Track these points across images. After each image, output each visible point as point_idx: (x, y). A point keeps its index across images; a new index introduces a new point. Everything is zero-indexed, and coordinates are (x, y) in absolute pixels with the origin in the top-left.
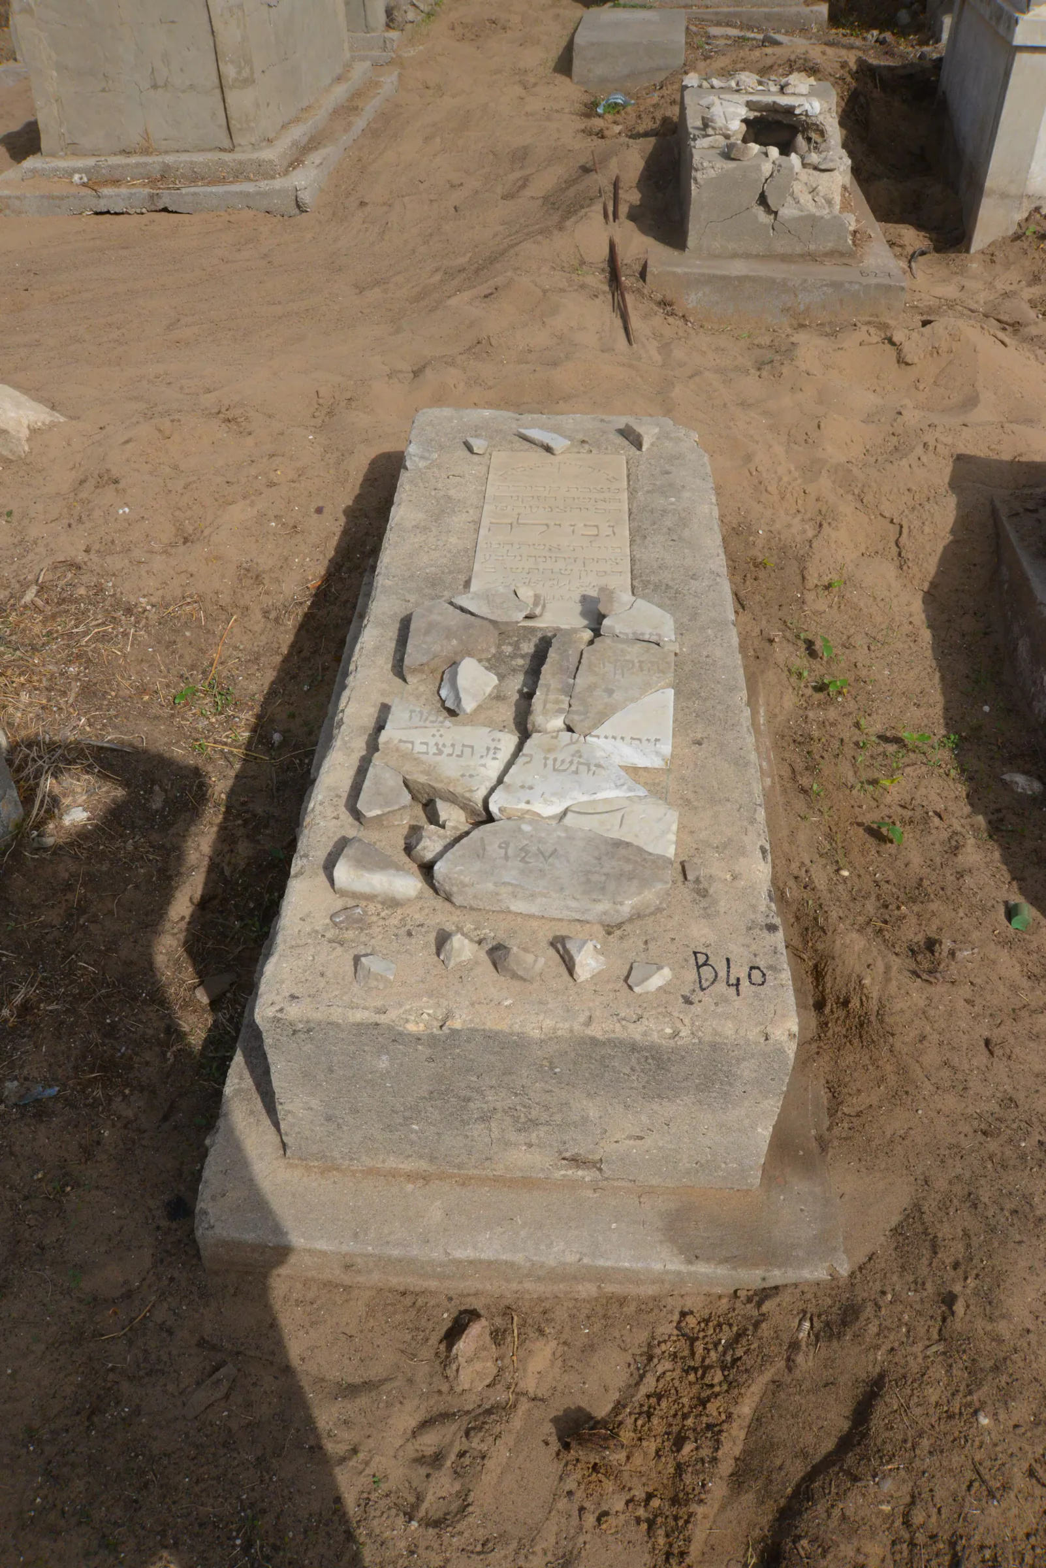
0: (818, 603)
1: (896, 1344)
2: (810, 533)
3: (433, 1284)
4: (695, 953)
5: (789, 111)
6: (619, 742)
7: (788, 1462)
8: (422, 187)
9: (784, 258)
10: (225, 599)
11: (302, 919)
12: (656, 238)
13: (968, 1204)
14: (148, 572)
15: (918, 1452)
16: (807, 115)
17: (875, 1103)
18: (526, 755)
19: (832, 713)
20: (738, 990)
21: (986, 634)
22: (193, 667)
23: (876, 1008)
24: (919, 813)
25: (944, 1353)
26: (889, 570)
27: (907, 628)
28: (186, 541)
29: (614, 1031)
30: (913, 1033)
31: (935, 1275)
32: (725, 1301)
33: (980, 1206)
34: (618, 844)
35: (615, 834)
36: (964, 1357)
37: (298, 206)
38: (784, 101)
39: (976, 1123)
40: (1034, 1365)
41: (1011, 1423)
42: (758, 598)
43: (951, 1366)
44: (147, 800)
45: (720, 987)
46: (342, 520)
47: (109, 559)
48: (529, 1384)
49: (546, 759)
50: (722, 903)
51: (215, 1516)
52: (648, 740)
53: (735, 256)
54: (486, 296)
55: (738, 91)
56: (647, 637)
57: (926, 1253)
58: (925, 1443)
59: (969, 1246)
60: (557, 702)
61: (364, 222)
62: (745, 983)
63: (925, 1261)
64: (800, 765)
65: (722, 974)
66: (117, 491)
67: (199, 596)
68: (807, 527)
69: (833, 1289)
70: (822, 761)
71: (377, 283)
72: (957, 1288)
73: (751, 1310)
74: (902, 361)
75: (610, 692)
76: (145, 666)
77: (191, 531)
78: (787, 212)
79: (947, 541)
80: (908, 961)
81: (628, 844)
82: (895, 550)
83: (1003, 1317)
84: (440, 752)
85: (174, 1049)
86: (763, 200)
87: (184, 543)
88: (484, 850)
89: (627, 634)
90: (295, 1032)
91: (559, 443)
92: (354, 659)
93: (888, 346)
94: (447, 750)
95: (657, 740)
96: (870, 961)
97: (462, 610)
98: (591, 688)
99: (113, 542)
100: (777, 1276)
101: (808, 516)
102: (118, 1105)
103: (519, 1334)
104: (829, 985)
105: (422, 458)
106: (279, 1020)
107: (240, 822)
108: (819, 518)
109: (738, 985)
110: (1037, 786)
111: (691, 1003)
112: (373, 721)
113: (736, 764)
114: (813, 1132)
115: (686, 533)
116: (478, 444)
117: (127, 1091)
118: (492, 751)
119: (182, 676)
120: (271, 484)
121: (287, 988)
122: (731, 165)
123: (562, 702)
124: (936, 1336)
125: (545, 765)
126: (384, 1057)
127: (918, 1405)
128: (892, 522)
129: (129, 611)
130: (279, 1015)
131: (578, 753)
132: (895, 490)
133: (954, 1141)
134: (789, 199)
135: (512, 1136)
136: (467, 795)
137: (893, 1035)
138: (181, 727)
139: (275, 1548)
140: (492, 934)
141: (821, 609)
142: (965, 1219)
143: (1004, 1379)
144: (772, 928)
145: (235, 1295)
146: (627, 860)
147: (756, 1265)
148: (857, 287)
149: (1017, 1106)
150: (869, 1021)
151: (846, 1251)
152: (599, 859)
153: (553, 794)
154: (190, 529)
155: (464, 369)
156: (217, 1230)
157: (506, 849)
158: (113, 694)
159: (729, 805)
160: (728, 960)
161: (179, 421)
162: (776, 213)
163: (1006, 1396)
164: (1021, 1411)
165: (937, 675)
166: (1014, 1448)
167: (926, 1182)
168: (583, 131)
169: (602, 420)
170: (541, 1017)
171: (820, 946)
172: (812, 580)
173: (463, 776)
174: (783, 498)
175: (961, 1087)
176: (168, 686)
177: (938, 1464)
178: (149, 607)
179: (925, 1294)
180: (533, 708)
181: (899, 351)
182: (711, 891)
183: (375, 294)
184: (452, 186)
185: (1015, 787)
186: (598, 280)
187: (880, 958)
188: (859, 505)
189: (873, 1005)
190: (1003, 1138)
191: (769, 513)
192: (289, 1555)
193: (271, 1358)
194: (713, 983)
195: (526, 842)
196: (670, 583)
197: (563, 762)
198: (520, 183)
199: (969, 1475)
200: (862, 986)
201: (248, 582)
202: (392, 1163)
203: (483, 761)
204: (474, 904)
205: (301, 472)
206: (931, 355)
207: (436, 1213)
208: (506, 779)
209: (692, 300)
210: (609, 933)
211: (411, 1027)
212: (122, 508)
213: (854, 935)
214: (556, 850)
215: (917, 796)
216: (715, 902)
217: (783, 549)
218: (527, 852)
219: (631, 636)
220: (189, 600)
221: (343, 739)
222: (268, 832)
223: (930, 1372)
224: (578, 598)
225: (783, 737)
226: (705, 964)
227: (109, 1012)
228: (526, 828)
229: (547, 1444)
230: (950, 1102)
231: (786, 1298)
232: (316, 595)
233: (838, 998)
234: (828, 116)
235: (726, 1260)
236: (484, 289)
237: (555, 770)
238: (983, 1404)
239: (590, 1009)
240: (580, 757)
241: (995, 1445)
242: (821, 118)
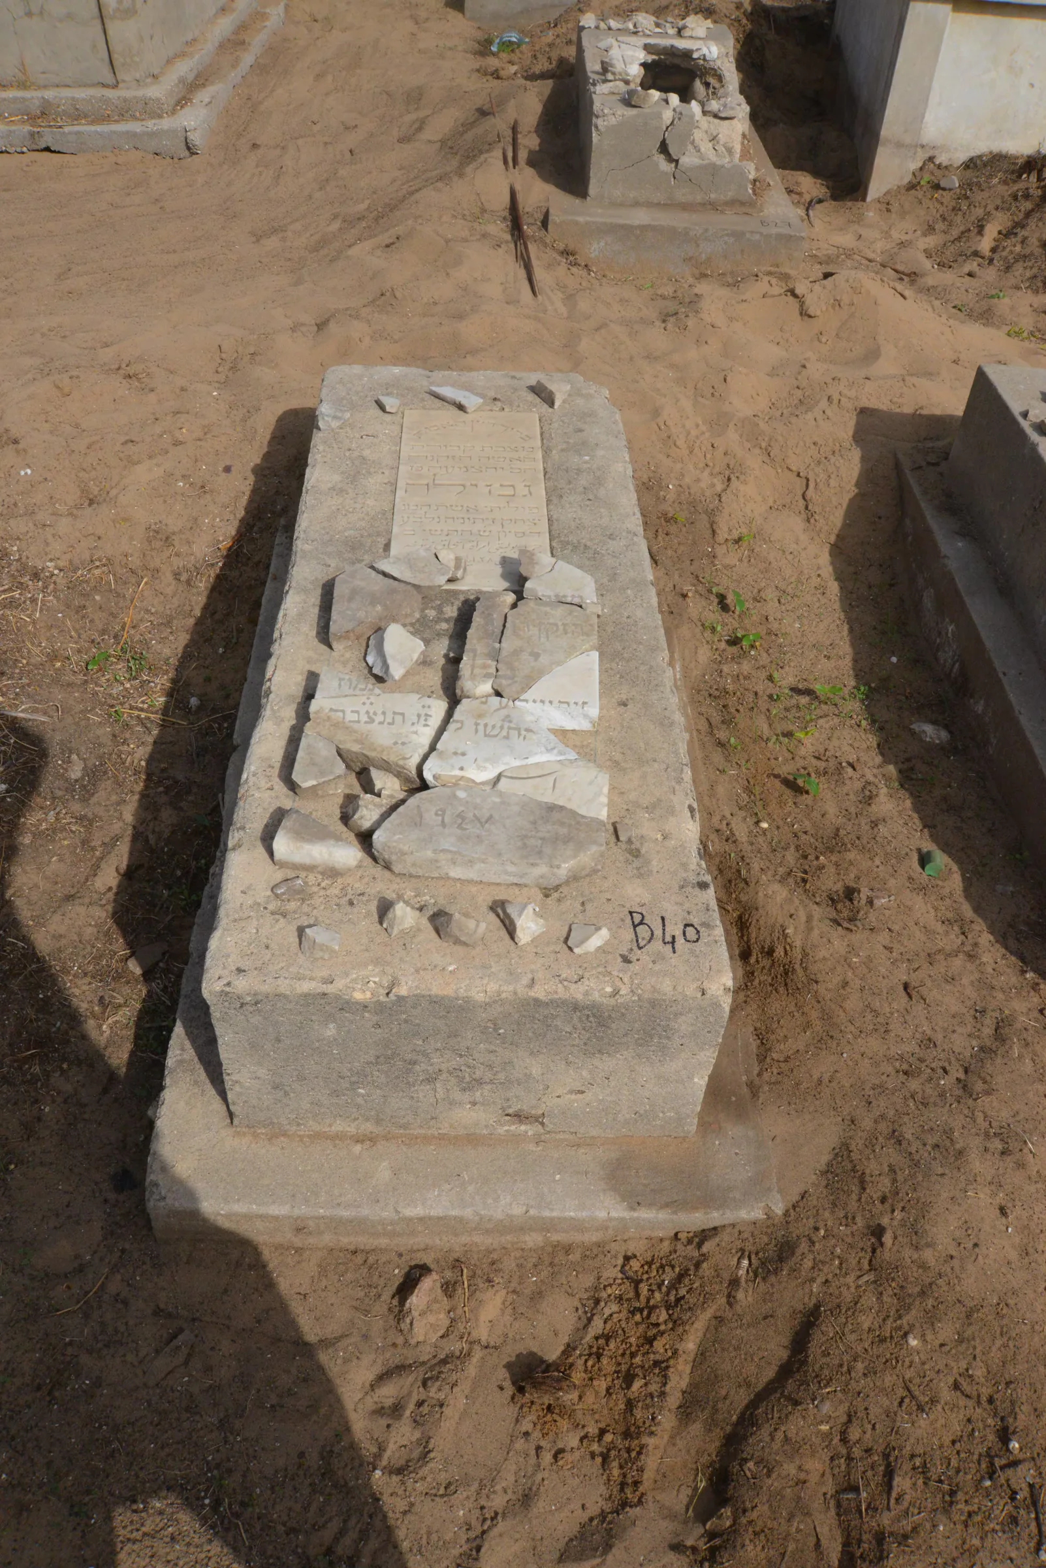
0: (728, 557)
1: (830, 1277)
2: (719, 487)
3: (383, 1242)
4: (631, 913)
5: (687, 54)
6: (547, 706)
7: (732, 1393)
8: (316, 128)
9: (685, 207)
10: (135, 561)
11: (243, 892)
12: (558, 186)
13: (892, 1141)
14: (54, 535)
15: (853, 1375)
16: (704, 59)
17: (802, 1048)
18: (457, 721)
19: (746, 667)
20: (673, 948)
21: (892, 585)
22: (103, 632)
23: (800, 957)
24: (832, 764)
25: (875, 1282)
26: (796, 523)
27: (815, 581)
28: (91, 502)
29: (556, 993)
30: (836, 980)
31: (864, 1209)
32: (666, 1243)
33: (904, 1144)
34: (552, 808)
35: (548, 798)
36: (893, 1285)
37: (189, 148)
38: (682, 44)
39: (897, 1064)
40: (958, 1288)
41: (937, 1343)
42: (670, 552)
43: (881, 1293)
44: (66, 770)
45: (657, 945)
46: (251, 479)
47: (12, 522)
48: (482, 1333)
49: (477, 724)
50: (654, 863)
51: (183, 1478)
52: (576, 703)
53: (636, 204)
54: (387, 246)
55: (635, 33)
56: (569, 600)
57: (856, 1189)
58: (860, 1366)
59: (894, 1181)
60: (485, 666)
61: (257, 166)
62: (680, 940)
63: (854, 1197)
64: (716, 718)
65: (658, 932)
66: (18, 451)
67: (109, 560)
68: (715, 481)
69: (768, 1227)
70: (738, 715)
71: (275, 231)
72: (885, 1221)
73: (692, 1251)
74: (804, 314)
75: (536, 656)
76: (55, 632)
77: (96, 493)
78: (688, 160)
79: (852, 494)
80: (829, 909)
81: (562, 808)
82: (802, 503)
83: (928, 1245)
84: (372, 721)
85: (110, 1021)
86: (664, 148)
87: (90, 505)
88: (421, 817)
89: (549, 597)
90: (242, 1005)
91: (471, 401)
92: (278, 626)
93: (791, 298)
94: (380, 718)
95: (584, 703)
96: (792, 911)
97: (385, 574)
98: (516, 653)
99: (15, 505)
100: (715, 1218)
101: (717, 470)
102: (56, 1079)
103: (469, 1286)
104: (754, 935)
105: (335, 417)
106: (227, 994)
107: (161, 789)
108: (727, 473)
109: (673, 942)
110: (944, 735)
111: (630, 962)
112: (301, 689)
113: (662, 724)
114: (744, 1078)
115: (602, 492)
116: (390, 403)
117: (65, 1066)
118: (423, 718)
119: (93, 641)
120: (177, 443)
121: (233, 962)
122: (634, 111)
123: (489, 666)
124: (866, 1267)
125: (477, 731)
126: (331, 1026)
127: (853, 1332)
128: (798, 475)
129: (36, 576)
130: (227, 989)
131: (508, 718)
132: (801, 443)
133: (877, 1082)
134: (690, 147)
135: (457, 1095)
136: (401, 763)
137: (817, 982)
138: (95, 694)
139: (243, 1504)
140: (433, 901)
141: (732, 563)
142: (891, 1155)
143: (930, 1302)
144: (703, 886)
145: (188, 1263)
146: (562, 824)
147: (695, 1208)
148: (757, 237)
149: (935, 1045)
150: (794, 969)
151: (780, 1191)
152: (534, 823)
153: (487, 760)
154: (96, 491)
155: (368, 322)
156: (169, 1201)
157: (443, 815)
158: (24, 661)
159: (656, 765)
160: (663, 919)
161: (78, 377)
162: (677, 161)
163: (931, 1318)
164: (946, 1331)
165: (846, 627)
166: (941, 1366)
167: (853, 1122)
168: (478, 71)
169: (513, 377)
170: (485, 982)
171: (743, 898)
172: (722, 535)
173: (396, 743)
174: (691, 452)
175: (883, 1030)
176: (79, 651)
177: (872, 1385)
178: (56, 572)
179: (855, 1227)
180: (461, 673)
181: (802, 304)
182: (643, 851)
183: (272, 243)
184: (347, 128)
185: (923, 736)
186: (499, 229)
187: (801, 908)
188: (766, 459)
189: (797, 954)
190: (924, 1076)
191: (679, 466)
192: (257, 1510)
193: (227, 1322)
194: (649, 942)
195: (461, 809)
196: (589, 544)
197: (494, 727)
198: (416, 126)
199: (901, 1392)
200: (786, 936)
201: (157, 544)
202: (339, 1126)
203: (414, 729)
204: (413, 871)
205: (207, 429)
206: (833, 306)
207: (383, 1173)
208: (439, 746)
209: (594, 249)
210: (547, 896)
211: (358, 996)
212: (24, 469)
213: (776, 887)
214: (491, 817)
215: (831, 747)
216: (648, 862)
217: (693, 504)
218: (463, 819)
219: (553, 599)
220: (98, 563)
221: (272, 709)
222: (191, 798)
223: (862, 1301)
224: (498, 560)
225: (699, 691)
226: (641, 923)
227: (41, 987)
228: (461, 794)
229: (501, 1388)
230: (873, 1044)
231: (725, 1237)
232: (227, 556)
233: (763, 947)
234: (726, 60)
235: (667, 1205)
236: (385, 238)
237: (486, 735)
238: (912, 1326)
239: (532, 971)
240: (510, 722)
241: (924, 1364)
242: (719, 63)
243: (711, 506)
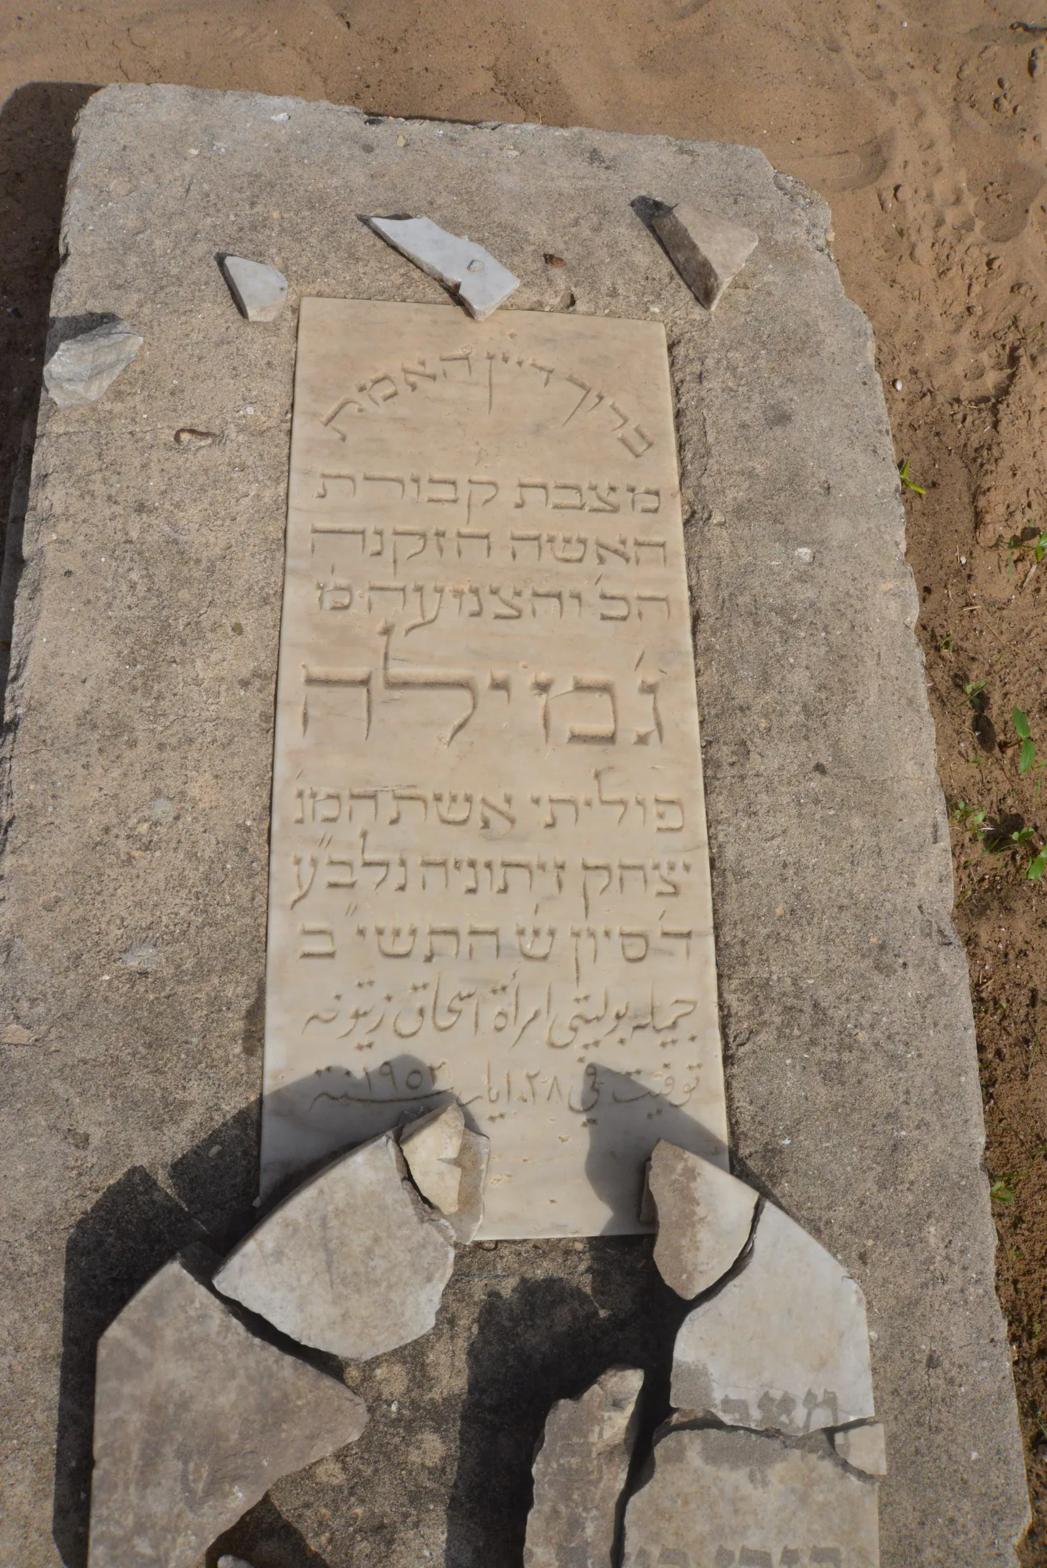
0: (997, 581)
2: (992, 380)
141: (1003, 597)
169: (597, 157)
243: (975, 441)
